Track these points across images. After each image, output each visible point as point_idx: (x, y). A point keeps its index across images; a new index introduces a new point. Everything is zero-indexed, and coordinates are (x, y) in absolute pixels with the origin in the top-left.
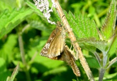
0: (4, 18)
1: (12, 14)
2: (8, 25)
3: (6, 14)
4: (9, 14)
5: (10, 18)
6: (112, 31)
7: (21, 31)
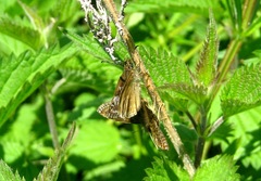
0: (23, 67)
1: (38, 59)
2: (35, 78)
3: (27, 60)
4: (32, 58)
5: (34, 66)
6: (214, 72)
7: (50, 91)
